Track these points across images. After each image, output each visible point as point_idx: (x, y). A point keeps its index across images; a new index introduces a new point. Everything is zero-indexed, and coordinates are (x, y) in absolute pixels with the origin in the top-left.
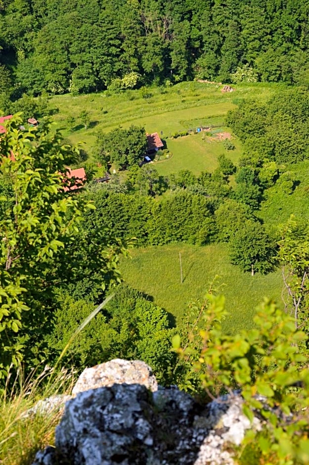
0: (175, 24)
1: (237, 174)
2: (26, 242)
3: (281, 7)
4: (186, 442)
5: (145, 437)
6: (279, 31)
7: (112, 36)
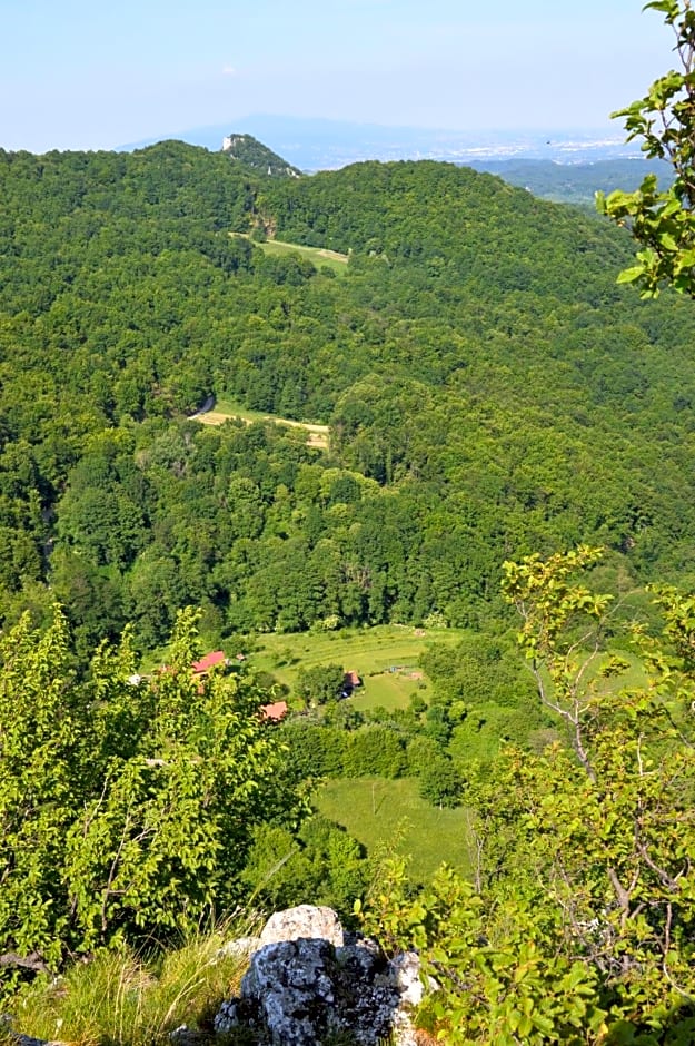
0: (373, 574)
1: (428, 711)
2: (223, 782)
3: (467, 563)
4: (365, 1000)
5: (327, 994)
6: (466, 584)
7: (317, 583)
